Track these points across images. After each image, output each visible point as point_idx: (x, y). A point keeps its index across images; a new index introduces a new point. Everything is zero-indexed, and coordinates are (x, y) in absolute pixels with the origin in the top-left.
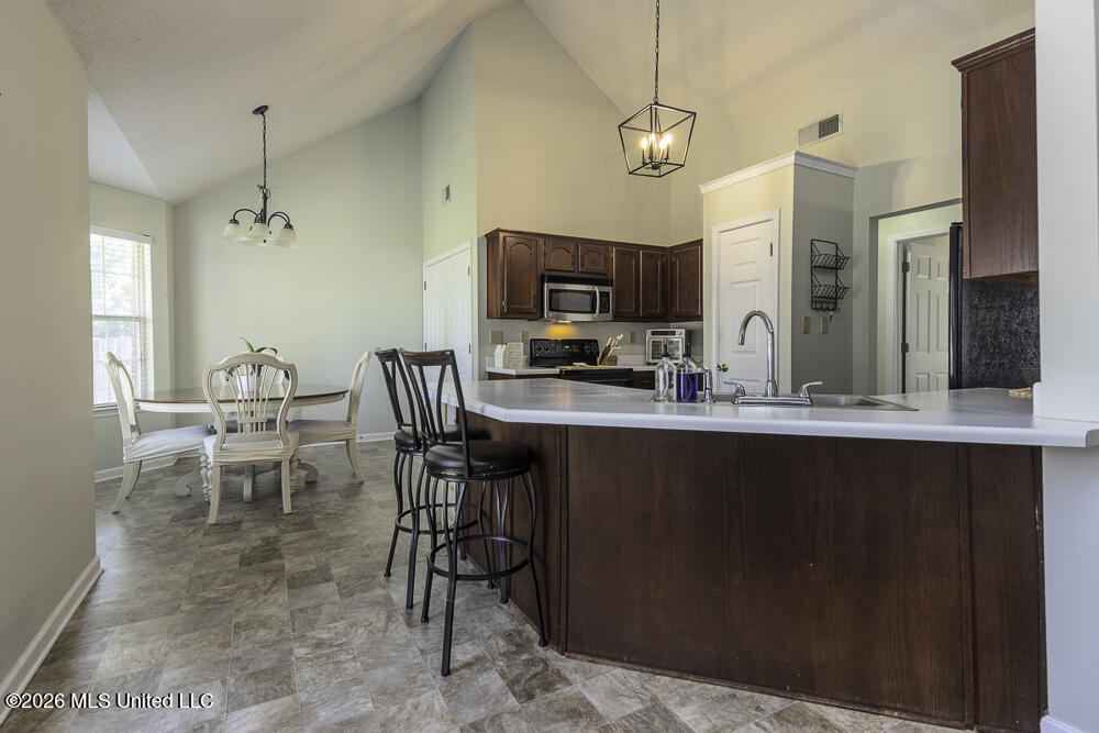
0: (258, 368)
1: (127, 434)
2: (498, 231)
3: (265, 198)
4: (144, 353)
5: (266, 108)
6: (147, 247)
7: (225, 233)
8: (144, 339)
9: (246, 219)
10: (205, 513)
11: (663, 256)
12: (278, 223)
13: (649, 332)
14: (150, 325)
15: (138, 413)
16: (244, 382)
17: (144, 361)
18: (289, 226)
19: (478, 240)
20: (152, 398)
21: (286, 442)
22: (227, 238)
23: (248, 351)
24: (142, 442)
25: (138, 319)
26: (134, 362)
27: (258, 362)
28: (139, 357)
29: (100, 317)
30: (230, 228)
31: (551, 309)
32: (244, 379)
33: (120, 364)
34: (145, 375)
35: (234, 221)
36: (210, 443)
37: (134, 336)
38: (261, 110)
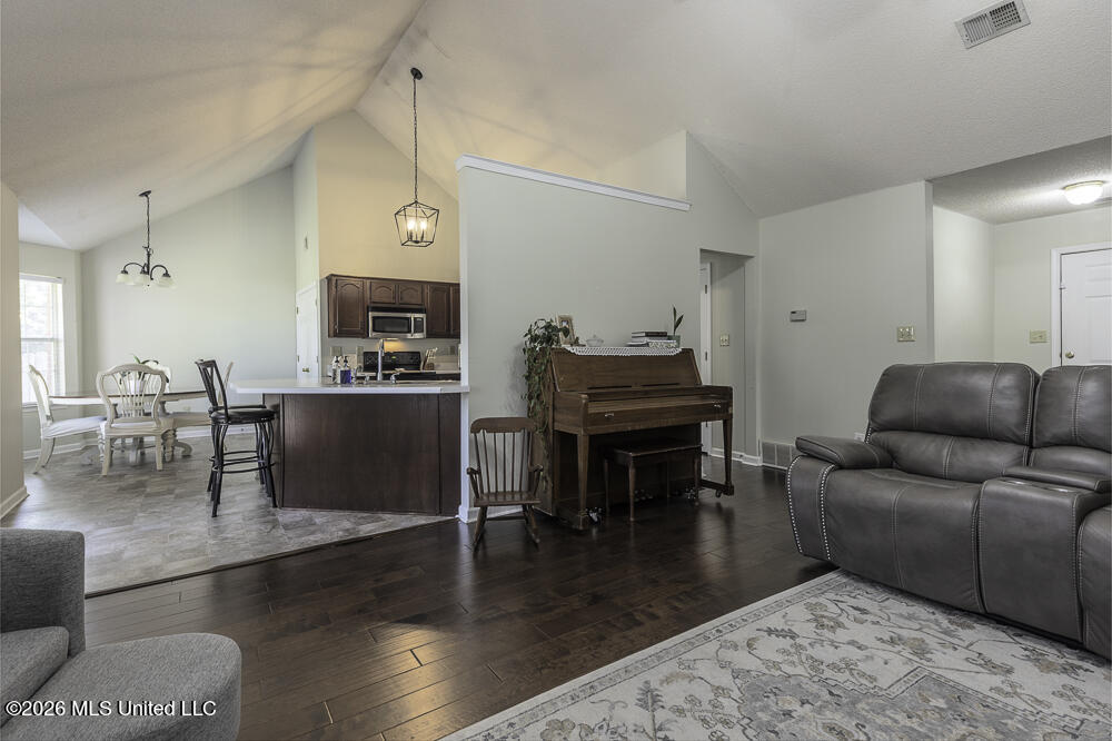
0: (142, 375)
1: (43, 420)
2: (332, 275)
3: (149, 255)
4: (57, 365)
5: (149, 192)
6: (60, 286)
7: (118, 281)
8: (57, 355)
9: (135, 271)
10: (100, 472)
12: (158, 273)
14: (62, 345)
15: (52, 406)
16: (132, 384)
17: (57, 372)
18: (166, 275)
19: (321, 281)
20: (64, 395)
21: (159, 423)
22: (120, 283)
23: (135, 362)
24: (55, 425)
25: (52, 340)
26: (50, 372)
27: (142, 370)
28: (53, 368)
29: (26, 339)
30: (121, 277)
31: (374, 330)
32: (132, 382)
33: (38, 373)
34: (58, 381)
35: (125, 272)
36: (103, 425)
37: (49, 353)
38: (146, 194)
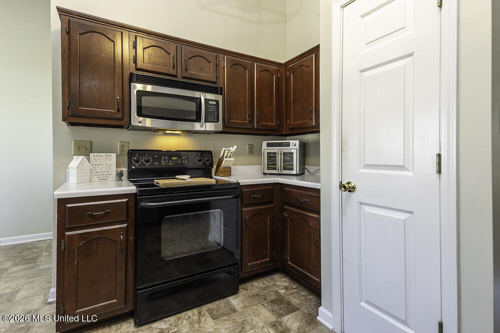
11: (278, 71)
13: (265, 144)
